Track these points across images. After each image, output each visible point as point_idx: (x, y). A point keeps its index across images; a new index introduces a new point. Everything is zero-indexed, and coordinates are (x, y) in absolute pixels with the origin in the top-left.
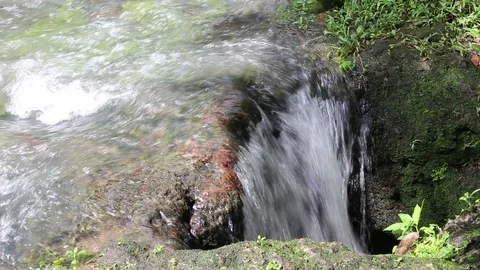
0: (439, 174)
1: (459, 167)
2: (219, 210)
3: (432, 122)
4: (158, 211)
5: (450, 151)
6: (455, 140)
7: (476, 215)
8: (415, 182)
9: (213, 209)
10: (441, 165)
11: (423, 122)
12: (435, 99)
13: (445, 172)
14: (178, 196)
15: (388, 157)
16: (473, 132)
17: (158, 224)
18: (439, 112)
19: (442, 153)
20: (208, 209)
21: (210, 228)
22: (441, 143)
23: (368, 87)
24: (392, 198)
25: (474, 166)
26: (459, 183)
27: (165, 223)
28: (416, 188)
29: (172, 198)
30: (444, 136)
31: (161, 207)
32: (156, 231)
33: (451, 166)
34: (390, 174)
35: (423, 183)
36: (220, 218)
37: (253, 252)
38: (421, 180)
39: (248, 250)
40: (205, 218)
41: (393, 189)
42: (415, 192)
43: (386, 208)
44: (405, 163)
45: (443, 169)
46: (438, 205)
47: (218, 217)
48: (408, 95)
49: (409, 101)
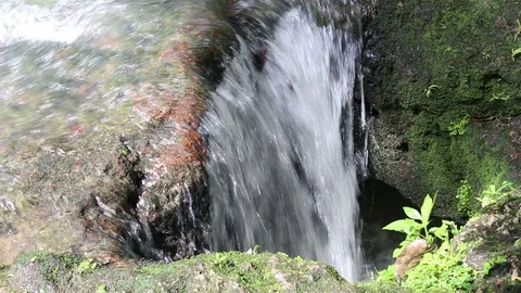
0: (459, 127)
1: (484, 120)
2: (176, 188)
3: (455, 63)
4: (93, 196)
5: (475, 101)
6: (482, 88)
7: (502, 217)
8: (427, 133)
9: (168, 187)
10: (461, 117)
11: (444, 64)
12: (461, 36)
13: (466, 125)
14: (122, 173)
15: (397, 101)
16: (504, 80)
17: (91, 215)
18: (464, 51)
19: (464, 103)
20: (161, 187)
21: (163, 213)
22: (464, 91)
23: (377, 13)
24: (398, 148)
25: (502, 121)
26: (483, 141)
27: (102, 212)
28: (428, 139)
29: (114, 175)
30: (468, 83)
31: (97, 190)
32: (88, 226)
33: (474, 118)
34: (399, 120)
35: (438, 135)
36: (177, 198)
37: (208, 280)
38: (435, 131)
39: (201, 277)
40: (156, 200)
41: (401, 138)
42: (427, 145)
43: (391, 158)
44: (416, 110)
45: (464, 122)
46: (454, 163)
47: (173, 196)
48: (427, 27)
49: (428, 35)
